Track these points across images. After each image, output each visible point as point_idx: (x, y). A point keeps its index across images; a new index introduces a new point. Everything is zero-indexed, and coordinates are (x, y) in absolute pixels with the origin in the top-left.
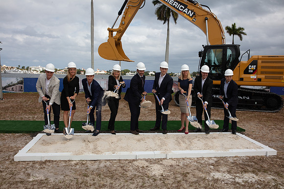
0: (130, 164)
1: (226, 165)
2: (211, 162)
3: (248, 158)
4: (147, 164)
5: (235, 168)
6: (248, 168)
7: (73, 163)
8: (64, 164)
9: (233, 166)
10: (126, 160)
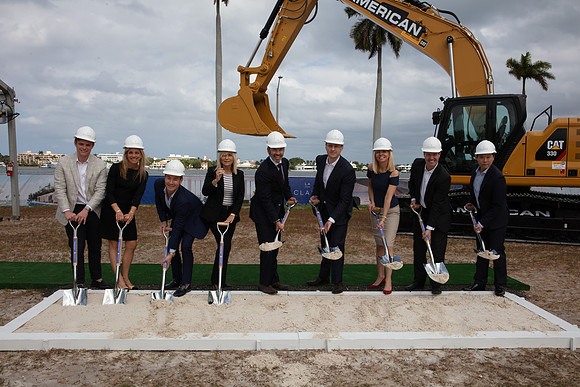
0: (239, 361)
1: (465, 369)
3: (523, 353)
5: (486, 377)
8: (89, 359)
9: (481, 373)
10: (233, 352)
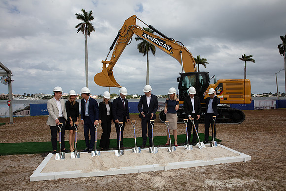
0: (134, 178)
1: (215, 173)
2: (202, 170)
3: (231, 165)
4: (149, 177)
5: (223, 175)
6: (233, 174)
7: (84, 180)
8: (76, 182)
9: (220, 173)
10: (130, 174)
